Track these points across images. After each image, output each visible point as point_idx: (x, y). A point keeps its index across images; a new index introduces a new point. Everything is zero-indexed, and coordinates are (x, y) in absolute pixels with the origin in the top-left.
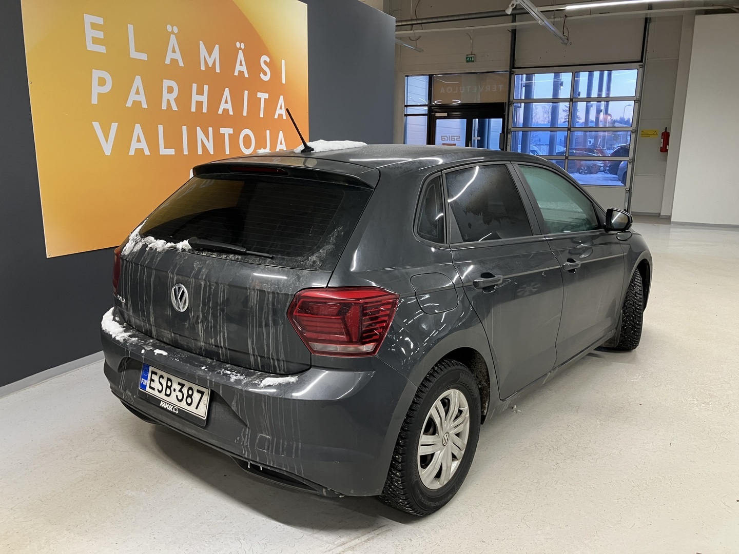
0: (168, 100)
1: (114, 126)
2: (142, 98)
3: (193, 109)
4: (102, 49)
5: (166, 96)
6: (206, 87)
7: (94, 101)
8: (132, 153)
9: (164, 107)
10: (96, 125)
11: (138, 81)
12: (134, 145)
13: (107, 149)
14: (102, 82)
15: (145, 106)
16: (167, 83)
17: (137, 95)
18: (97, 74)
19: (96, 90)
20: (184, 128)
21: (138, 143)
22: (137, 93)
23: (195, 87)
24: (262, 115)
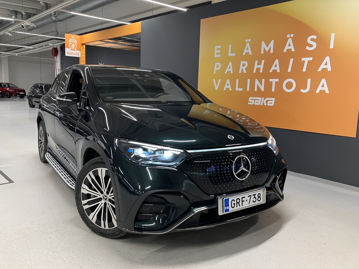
0: (242, 69)
1: (220, 80)
2: (231, 70)
3: (255, 71)
4: (219, 56)
5: (241, 67)
6: (263, 61)
7: (215, 73)
8: (225, 89)
9: (240, 72)
10: (214, 80)
11: (230, 64)
12: (226, 87)
13: (216, 88)
14: (218, 66)
15: (232, 72)
16: (242, 63)
17: (230, 69)
18: (216, 64)
19: (216, 69)
20: (249, 80)
21: (228, 86)
22: (230, 68)
23: (256, 62)
24: (304, 70)
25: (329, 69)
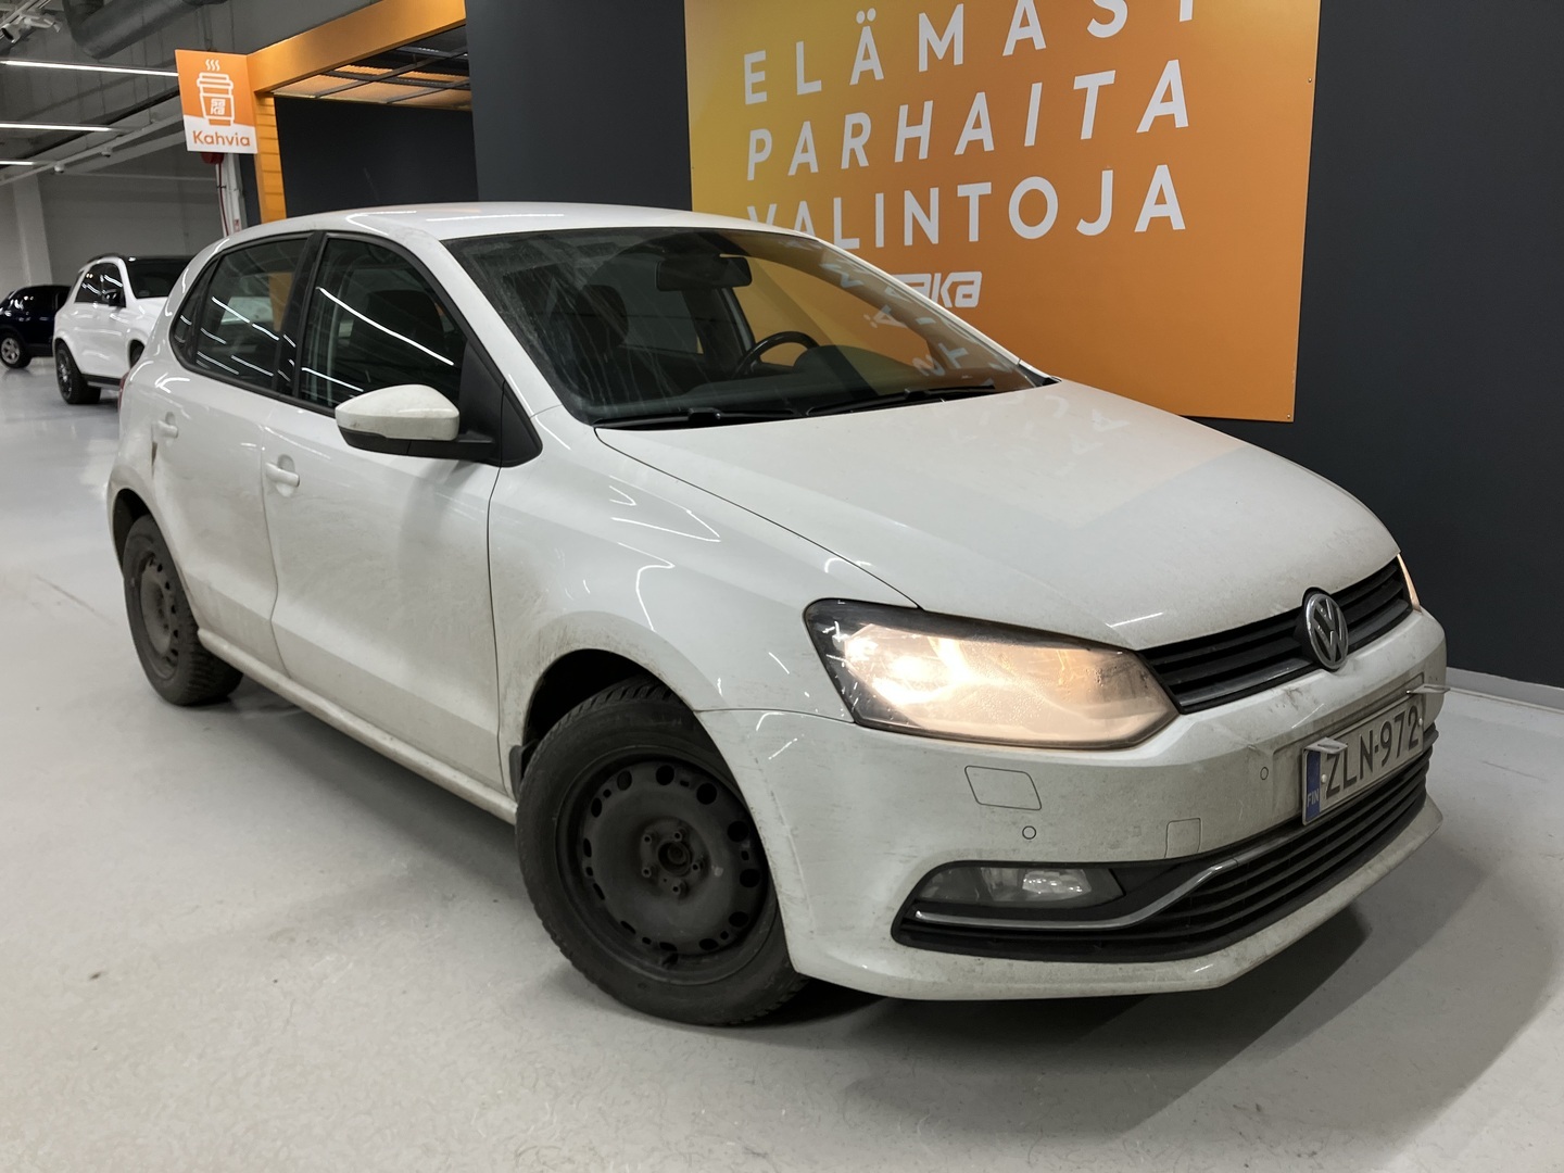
0: (853, 152)
1: (771, 209)
2: (811, 158)
3: (899, 157)
4: (763, 97)
5: (848, 142)
6: (928, 106)
7: (751, 176)
9: (845, 164)
10: (751, 211)
11: (807, 132)
14: (761, 145)
15: (814, 169)
16: (852, 119)
17: (806, 156)
18: (756, 135)
19: (755, 158)
20: (880, 198)
22: (805, 150)
23: (904, 110)
24: (1087, 132)
25: (1182, 121)
